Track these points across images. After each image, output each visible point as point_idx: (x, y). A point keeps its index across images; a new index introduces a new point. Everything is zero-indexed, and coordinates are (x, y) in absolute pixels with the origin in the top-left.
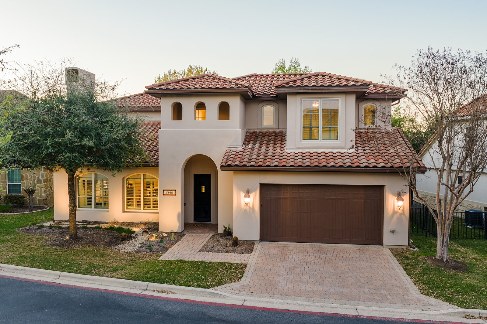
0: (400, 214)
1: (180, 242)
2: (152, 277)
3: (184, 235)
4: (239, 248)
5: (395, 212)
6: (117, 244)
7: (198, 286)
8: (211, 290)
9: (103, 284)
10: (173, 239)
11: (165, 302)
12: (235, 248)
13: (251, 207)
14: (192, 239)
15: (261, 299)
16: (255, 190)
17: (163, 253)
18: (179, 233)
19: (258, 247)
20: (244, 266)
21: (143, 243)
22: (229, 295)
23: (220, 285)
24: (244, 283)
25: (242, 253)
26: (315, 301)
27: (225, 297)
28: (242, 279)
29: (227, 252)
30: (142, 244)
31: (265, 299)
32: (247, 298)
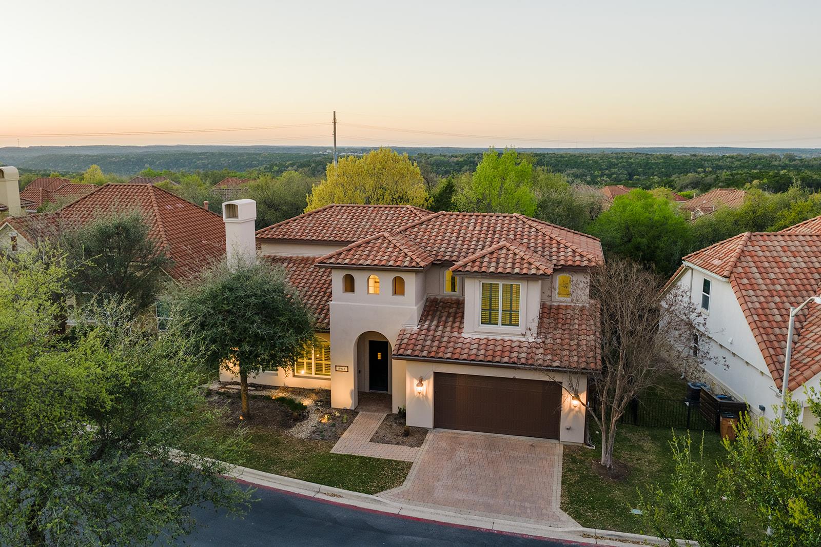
0: (577, 412)
1: (352, 425)
2: (324, 478)
3: (357, 413)
4: (410, 439)
5: (571, 410)
6: (290, 427)
7: (363, 492)
8: (373, 497)
9: (282, 483)
10: (346, 421)
11: (334, 508)
12: (405, 439)
13: (425, 395)
14: (366, 420)
15: (415, 508)
16: (428, 378)
17: (335, 443)
18: (352, 410)
19: (429, 437)
20: (409, 465)
21: (315, 426)
22: (388, 502)
23: (382, 491)
24: (405, 488)
25: (412, 446)
26: (461, 513)
27: (385, 504)
28: (404, 483)
29: (397, 444)
30: (315, 428)
31: (418, 508)
32: (404, 506)
